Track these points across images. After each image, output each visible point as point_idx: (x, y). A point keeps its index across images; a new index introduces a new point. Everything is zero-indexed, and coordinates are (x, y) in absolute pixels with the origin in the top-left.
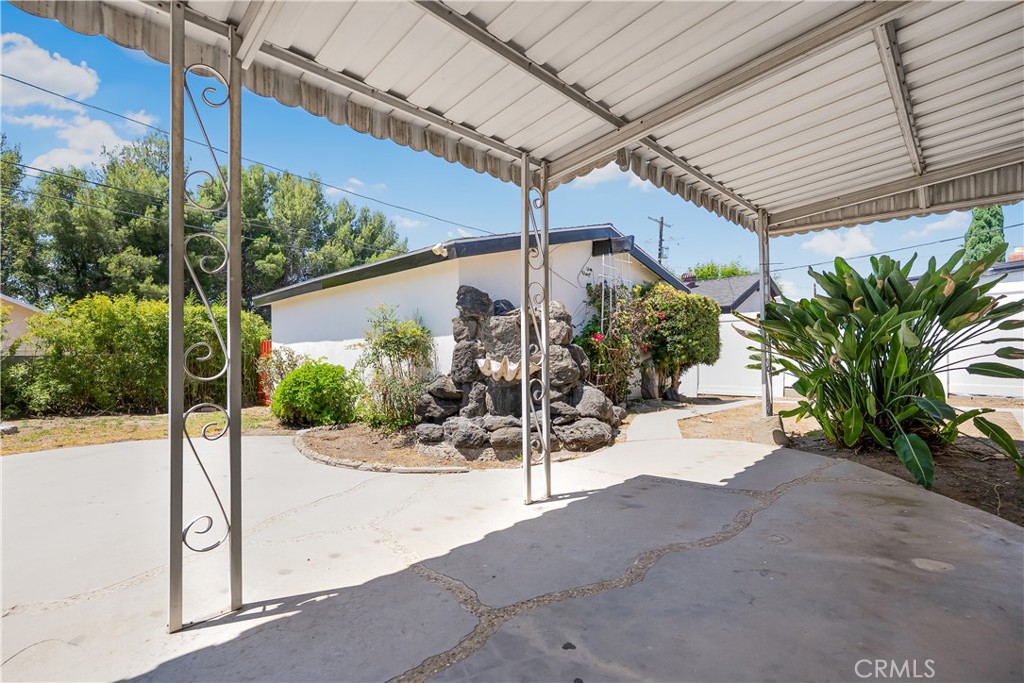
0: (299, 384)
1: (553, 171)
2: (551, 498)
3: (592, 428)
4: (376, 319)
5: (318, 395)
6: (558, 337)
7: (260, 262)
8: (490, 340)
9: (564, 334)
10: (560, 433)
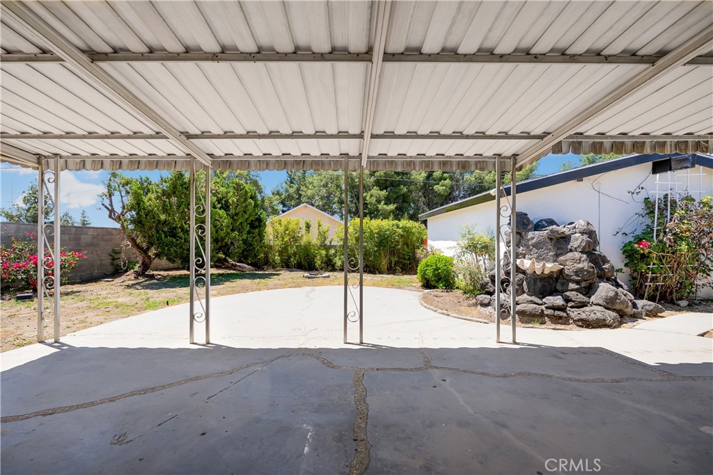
0: (427, 266)
1: (518, 161)
2: (515, 343)
3: (595, 313)
4: (464, 233)
5: (436, 272)
6: (579, 246)
7: (436, 186)
8: (527, 246)
9: (583, 244)
10: (571, 313)
